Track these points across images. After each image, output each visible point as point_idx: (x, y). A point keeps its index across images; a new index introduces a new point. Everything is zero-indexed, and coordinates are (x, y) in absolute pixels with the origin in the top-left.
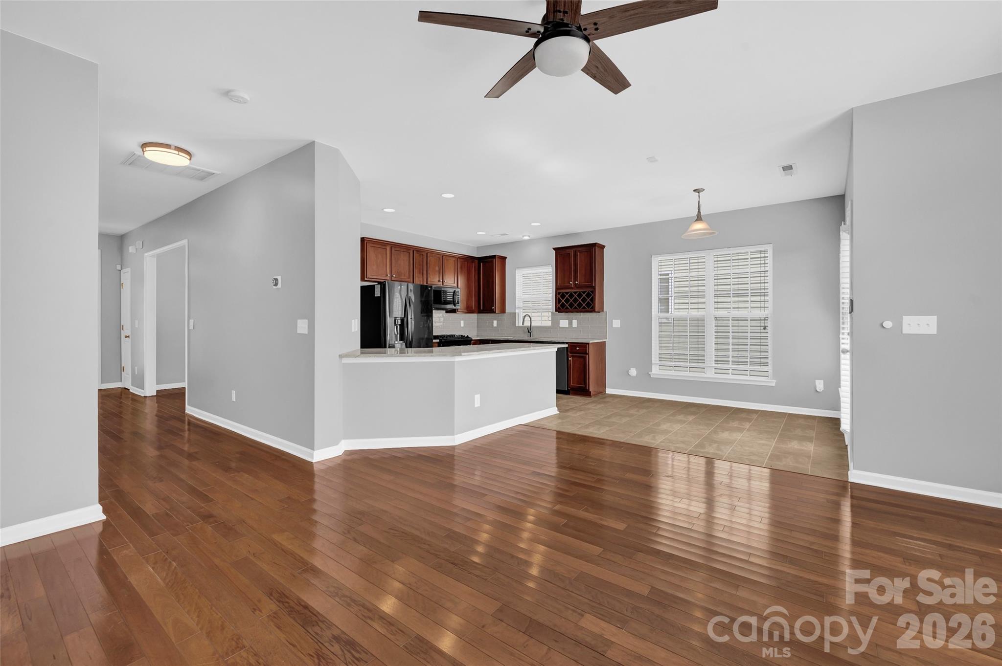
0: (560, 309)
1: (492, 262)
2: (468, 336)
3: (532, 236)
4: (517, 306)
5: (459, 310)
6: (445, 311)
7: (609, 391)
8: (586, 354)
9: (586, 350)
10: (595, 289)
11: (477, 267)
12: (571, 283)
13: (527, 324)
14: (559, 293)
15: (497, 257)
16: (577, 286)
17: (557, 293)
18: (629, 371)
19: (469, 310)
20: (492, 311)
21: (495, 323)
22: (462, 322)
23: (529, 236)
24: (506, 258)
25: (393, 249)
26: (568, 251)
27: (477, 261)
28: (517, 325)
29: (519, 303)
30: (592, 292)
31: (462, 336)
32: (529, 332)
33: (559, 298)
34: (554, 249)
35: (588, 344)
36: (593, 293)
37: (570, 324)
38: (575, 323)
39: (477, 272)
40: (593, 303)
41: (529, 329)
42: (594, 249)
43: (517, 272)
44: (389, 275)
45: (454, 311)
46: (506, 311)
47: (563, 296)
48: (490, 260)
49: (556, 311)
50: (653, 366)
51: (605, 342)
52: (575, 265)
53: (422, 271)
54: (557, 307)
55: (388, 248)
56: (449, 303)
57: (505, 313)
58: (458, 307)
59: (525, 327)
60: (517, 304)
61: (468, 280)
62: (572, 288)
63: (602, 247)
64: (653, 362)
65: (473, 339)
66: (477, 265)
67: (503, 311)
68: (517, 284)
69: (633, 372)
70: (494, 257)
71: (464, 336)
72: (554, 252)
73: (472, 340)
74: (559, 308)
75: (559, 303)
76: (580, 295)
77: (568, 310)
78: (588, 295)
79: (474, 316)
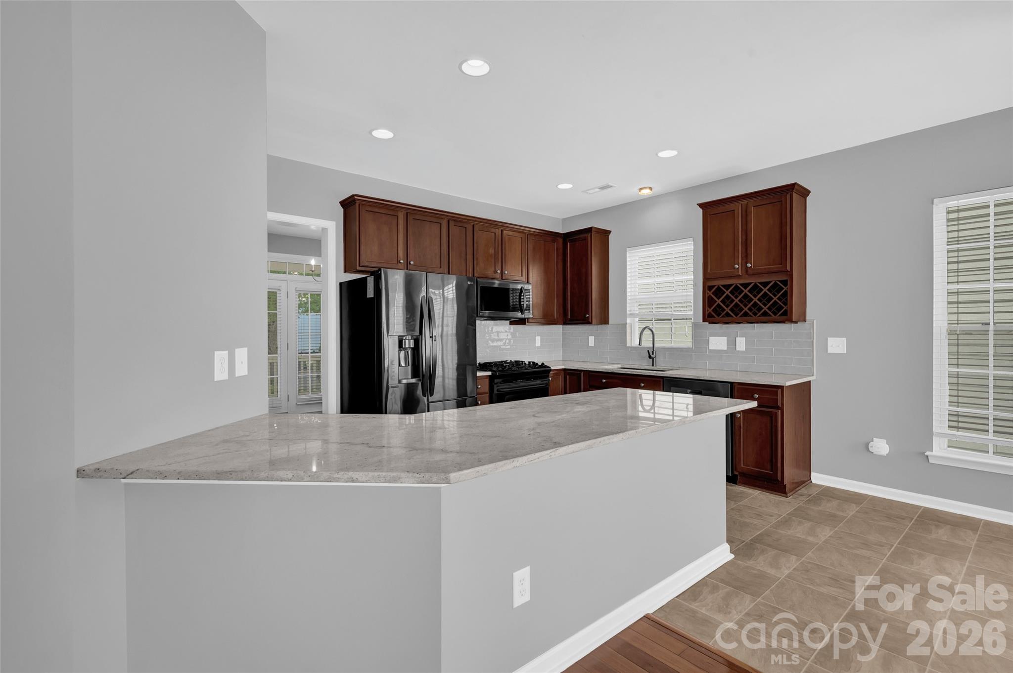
0: (713, 317)
1: (585, 239)
2: (543, 364)
3: (658, 189)
4: (628, 312)
5: (530, 321)
6: (508, 322)
7: (818, 478)
8: (777, 408)
9: (777, 400)
10: (791, 276)
11: (561, 251)
12: (737, 266)
13: (647, 343)
14: (710, 288)
15: (593, 230)
16: (750, 272)
17: (707, 288)
18: (870, 445)
19: (548, 320)
20: (587, 322)
21: (591, 341)
22: (538, 339)
23: (651, 188)
24: (609, 232)
25: (410, 218)
26: (732, 206)
27: (561, 240)
28: (628, 345)
29: (632, 307)
30: (785, 283)
31: (533, 363)
32: (650, 357)
33: (710, 297)
34: (701, 205)
35: (782, 387)
36: (786, 285)
37: (732, 343)
38: (741, 344)
39: (561, 257)
40: (785, 304)
41: (651, 354)
42: (788, 196)
43: (628, 255)
44: (402, 261)
45: (522, 322)
46: (610, 323)
47: (719, 292)
48: (582, 236)
49: (704, 321)
50: (934, 438)
51: (810, 381)
52: (746, 232)
53: (463, 255)
54: (707, 313)
55: (401, 216)
56: (514, 310)
57: (608, 323)
58: (528, 315)
59: (644, 348)
60: (628, 309)
61: (547, 272)
62: (739, 276)
63: (805, 193)
64: (935, 430)
65: (552, 368)
66: (561, 246)
67: (605, 320)
68: (628, 275)
69: (881, 447)
70: (589, 230)
71: (537, 364)
72: (701, 210)
73: (551, 370)
74: (710, 316)
75: (710, 306)
76: (755, 289)
77: (730, 318)
78: (775, 288)
79: (558, 329)
